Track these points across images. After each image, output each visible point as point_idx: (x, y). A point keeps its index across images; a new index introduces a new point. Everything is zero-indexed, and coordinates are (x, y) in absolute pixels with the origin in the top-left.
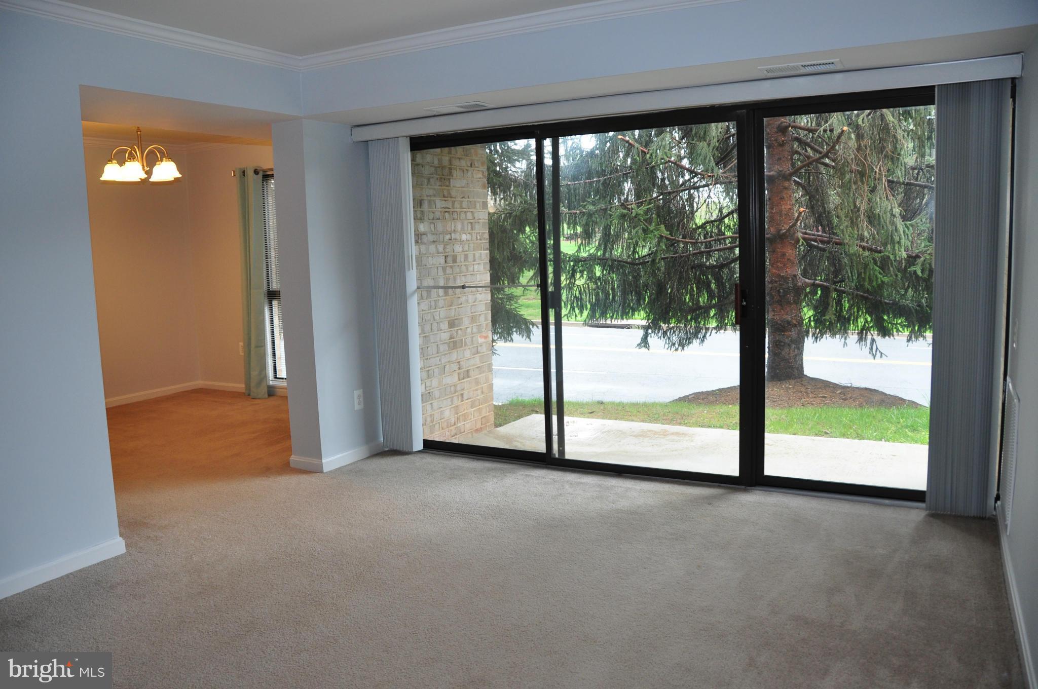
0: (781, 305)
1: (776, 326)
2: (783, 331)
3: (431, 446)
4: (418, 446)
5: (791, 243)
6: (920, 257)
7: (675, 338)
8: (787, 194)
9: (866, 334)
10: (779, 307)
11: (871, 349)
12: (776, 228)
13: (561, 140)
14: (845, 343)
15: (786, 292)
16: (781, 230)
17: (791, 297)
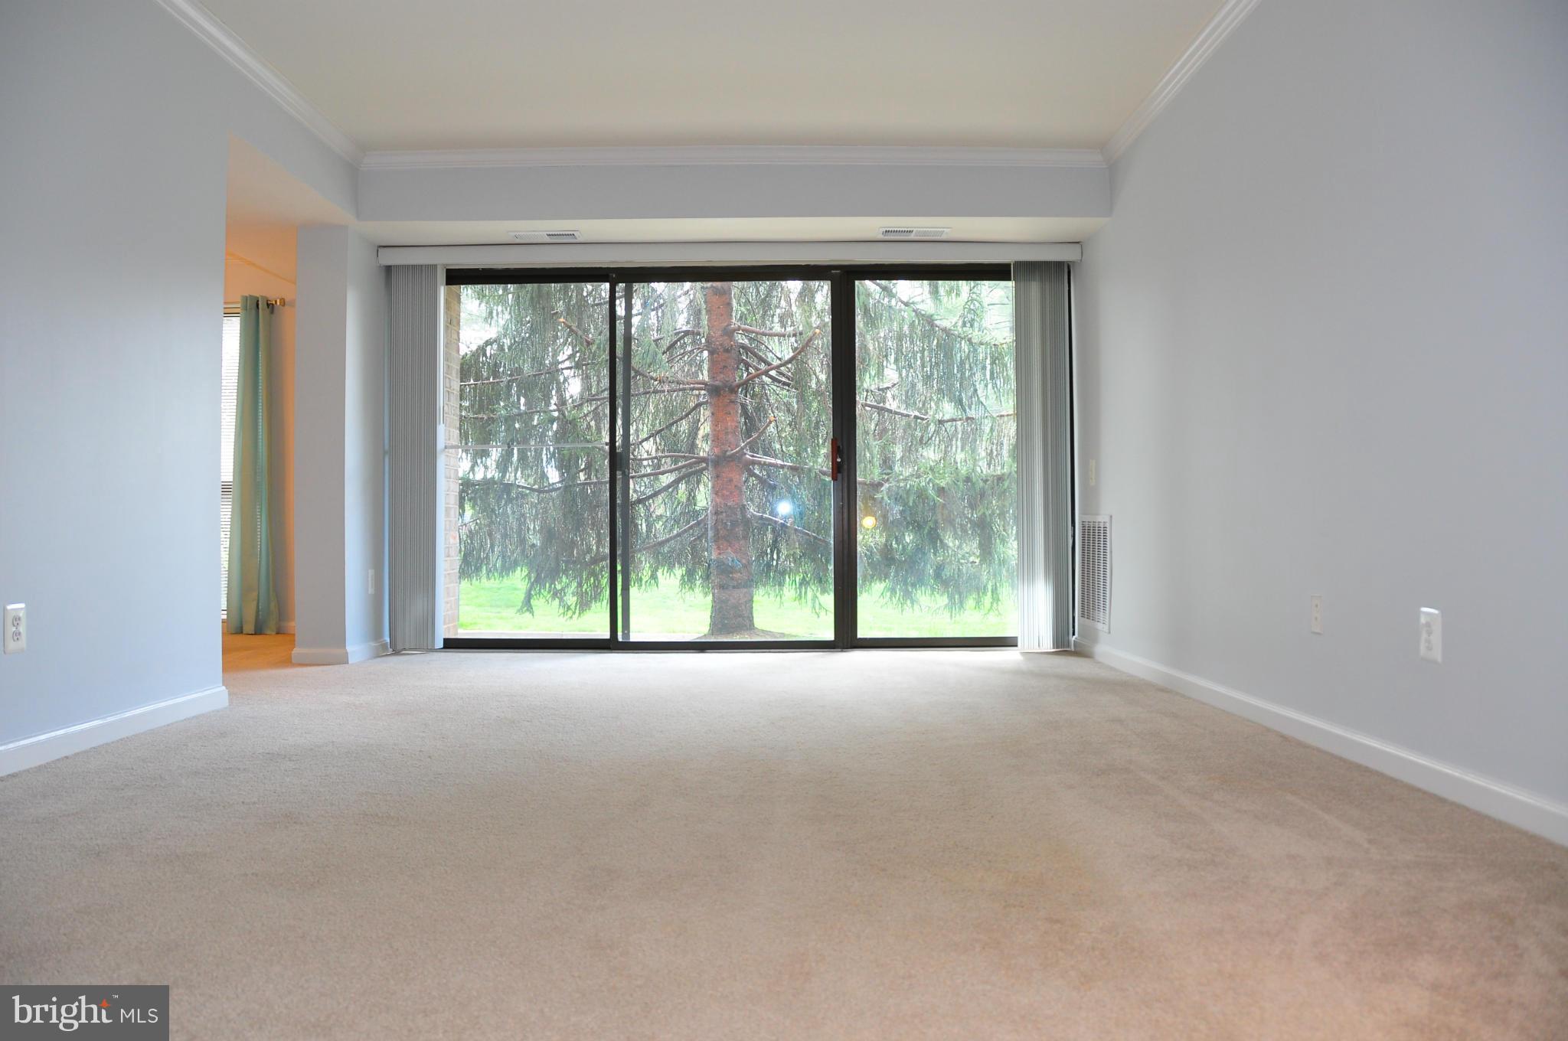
0: (728, 541)
1: (722, 567)
2: (732, 573)
3: (452, 644)
4: (440, 644)
5: (739, 466)
6: (882, 485)
7: (571, 600)
8: (734, 409)
9: (806, 589)
10: (725, 544)
11: (814, 607)
12: (721, 449)
13: (636, 286)
14: (781, 603)
15: (734, 524)
16: (727, 451)
17: (740, 530)
